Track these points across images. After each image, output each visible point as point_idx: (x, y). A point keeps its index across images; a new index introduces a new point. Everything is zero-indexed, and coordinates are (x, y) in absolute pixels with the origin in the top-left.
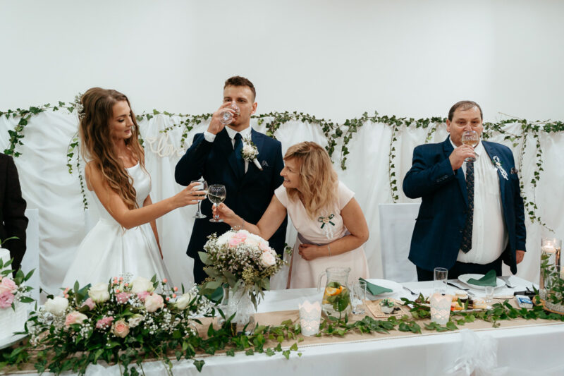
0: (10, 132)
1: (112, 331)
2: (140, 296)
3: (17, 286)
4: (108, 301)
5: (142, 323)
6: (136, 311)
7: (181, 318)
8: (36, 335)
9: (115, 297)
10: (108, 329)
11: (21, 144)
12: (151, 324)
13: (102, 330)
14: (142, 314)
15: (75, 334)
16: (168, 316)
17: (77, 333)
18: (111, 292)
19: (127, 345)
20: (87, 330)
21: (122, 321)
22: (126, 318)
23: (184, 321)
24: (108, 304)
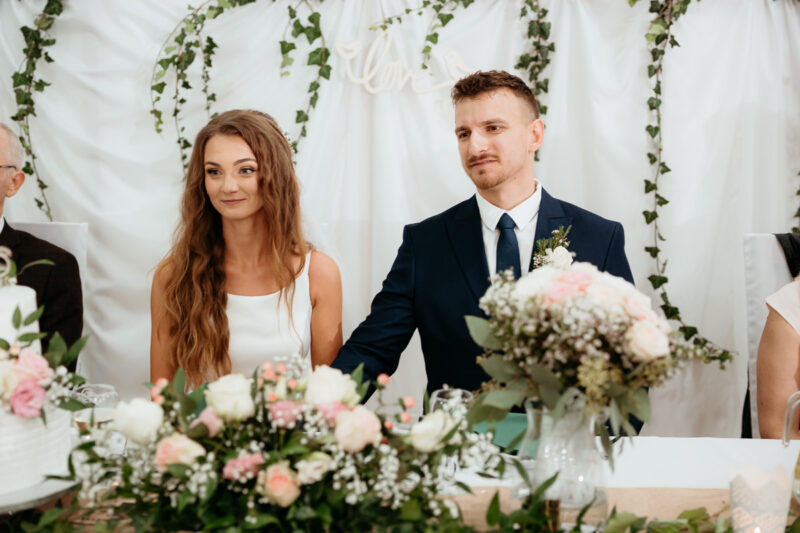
0: (25, 30)
1: (259, 489)
2: (325, 413)
3: (50, 372)
4: (251, 420)
5: (329, 477)
6: (316, 447)
7: (422, 475)
8: (93, 484)
9: (266, 412)
10: (252, 483)
11: (49, 60)
12: (351, 480)
13: (238, 483)
14: (329, 453)
15: (176, 490)
16: (390, 465)
17: (181, 488)
18: (258, 399)
19: (294, 525)
20: (203, 478)
21: (282, 467)
22: (293, 460)
23: (428, 481)
24: (250, 427)
